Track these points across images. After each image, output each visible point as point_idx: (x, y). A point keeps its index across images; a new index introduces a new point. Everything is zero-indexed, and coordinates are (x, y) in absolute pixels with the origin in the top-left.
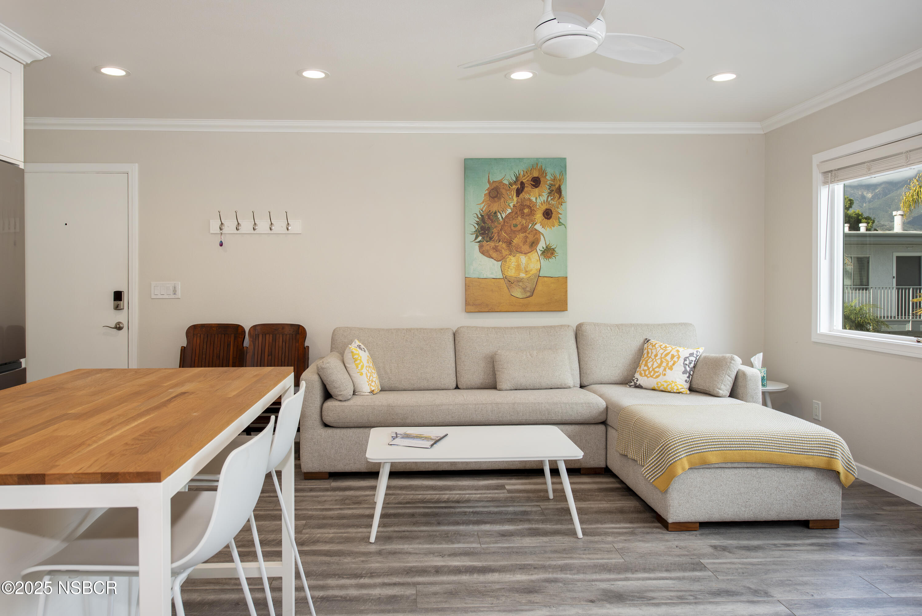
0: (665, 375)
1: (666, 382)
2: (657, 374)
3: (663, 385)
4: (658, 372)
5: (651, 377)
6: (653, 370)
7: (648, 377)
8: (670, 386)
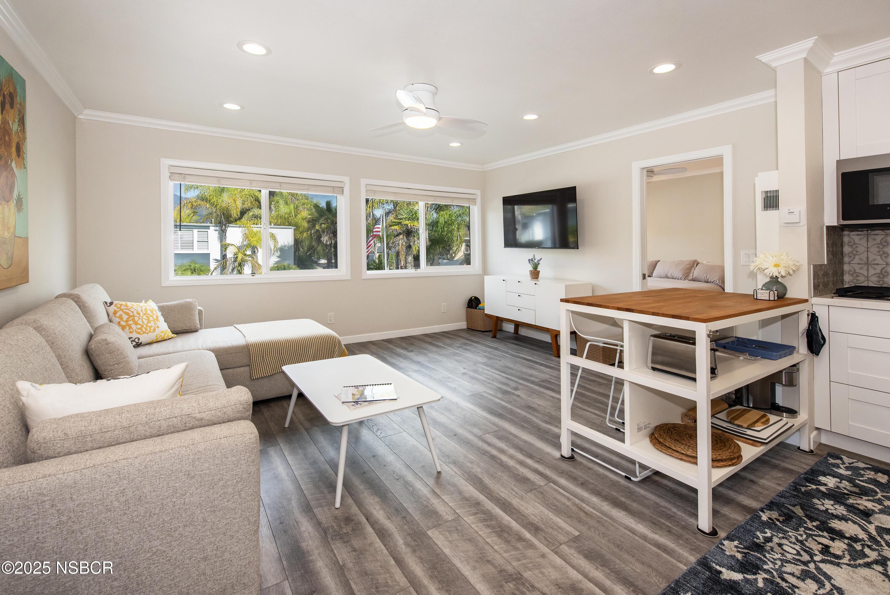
0: (158, 327)
1: (162, 332)
2: (152, 328)
3: (161, 336)
4: (152, 327)
5: (150, 332)
6: (147, 326)
7: (148, 333)
8: (166, 335)
